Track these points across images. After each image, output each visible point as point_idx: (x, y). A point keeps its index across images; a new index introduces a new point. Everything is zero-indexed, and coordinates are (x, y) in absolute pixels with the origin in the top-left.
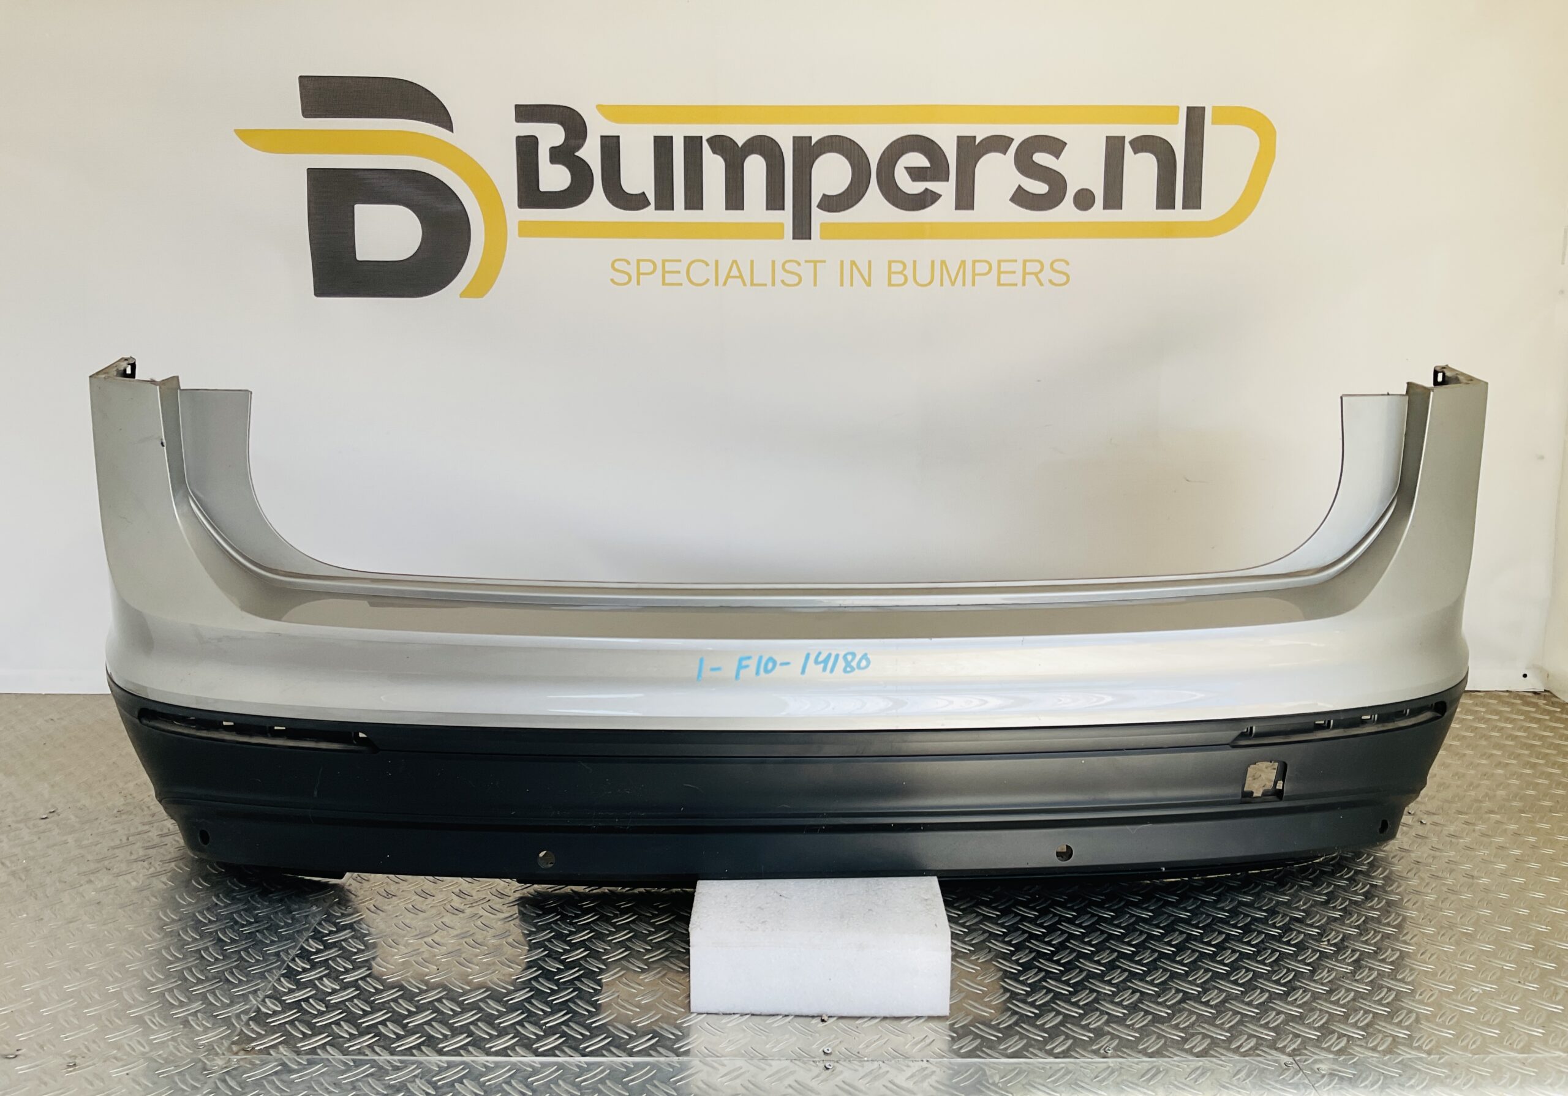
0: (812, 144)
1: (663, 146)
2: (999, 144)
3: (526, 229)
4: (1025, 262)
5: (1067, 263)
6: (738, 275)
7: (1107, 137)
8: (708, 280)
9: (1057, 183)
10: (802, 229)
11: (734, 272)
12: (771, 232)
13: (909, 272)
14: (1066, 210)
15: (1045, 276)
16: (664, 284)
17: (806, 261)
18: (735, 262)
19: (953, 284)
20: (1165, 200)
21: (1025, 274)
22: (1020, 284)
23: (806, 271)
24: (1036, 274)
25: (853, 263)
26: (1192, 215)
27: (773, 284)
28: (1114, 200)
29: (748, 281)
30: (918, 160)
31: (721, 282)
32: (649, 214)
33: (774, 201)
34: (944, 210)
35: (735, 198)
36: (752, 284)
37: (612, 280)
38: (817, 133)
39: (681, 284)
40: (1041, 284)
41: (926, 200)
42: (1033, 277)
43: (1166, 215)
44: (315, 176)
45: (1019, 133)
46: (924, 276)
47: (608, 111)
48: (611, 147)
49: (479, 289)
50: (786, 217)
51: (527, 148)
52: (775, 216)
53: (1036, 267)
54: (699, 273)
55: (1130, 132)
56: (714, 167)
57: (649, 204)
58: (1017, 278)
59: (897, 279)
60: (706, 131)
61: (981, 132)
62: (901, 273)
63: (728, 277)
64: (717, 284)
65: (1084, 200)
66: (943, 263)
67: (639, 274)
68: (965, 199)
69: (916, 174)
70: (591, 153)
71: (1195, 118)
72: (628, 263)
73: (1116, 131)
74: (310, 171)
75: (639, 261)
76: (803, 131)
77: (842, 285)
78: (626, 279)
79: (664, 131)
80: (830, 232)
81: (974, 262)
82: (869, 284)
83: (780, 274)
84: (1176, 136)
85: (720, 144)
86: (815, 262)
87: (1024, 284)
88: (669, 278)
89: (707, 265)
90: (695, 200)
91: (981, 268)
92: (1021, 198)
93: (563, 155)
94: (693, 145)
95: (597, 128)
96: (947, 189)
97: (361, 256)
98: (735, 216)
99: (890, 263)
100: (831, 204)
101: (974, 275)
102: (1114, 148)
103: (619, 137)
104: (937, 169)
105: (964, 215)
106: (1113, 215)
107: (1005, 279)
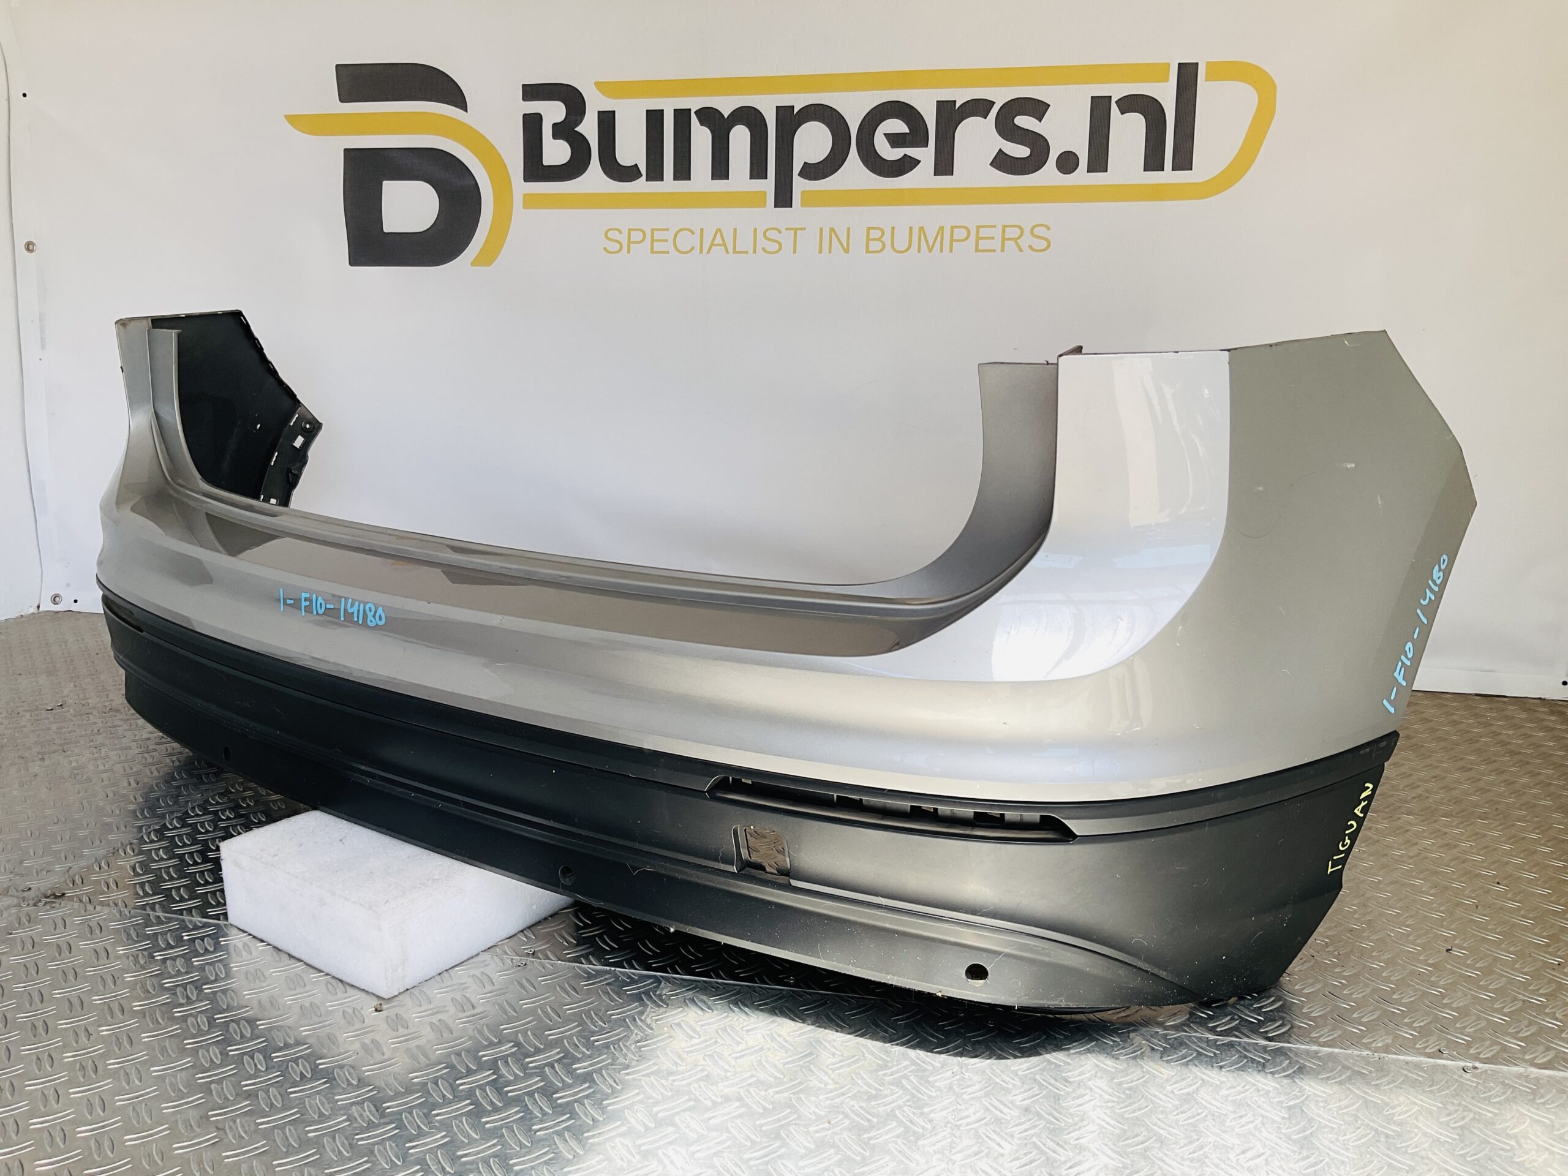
0: (795, 113)
1: (654, 118)
2: (980, 107)
3: (530, 202)
4: (1004, 227)
5: (1048, 228)
6: (721, 242)
7: (1092, 98)
8: (693, 248)
9: (1039, 146)
10: (783, 198)
11: (718, 240)
12: (753, 200)
13: (887, 238)
14: (1049, 173)
15: (1026, 240)
16: (652, 252)
17: (787, 229)
18: (719, 230)
19: (930, 250)
20: (1153, 161)
21: (1004, 239)
22: (999, 249)
23: (786, 238)
24: (1015, 240)
25: (832, 230)
26: (1182, 176)
27: (755, 252)
28: (1099, 161)
29: (731, 250)
30: (897, 126)
31: (705, 249)
32: (641, 185)
33: (758, 170)
34: (923, 175)
35: (720, 169)
36: (735, 252)
37: (605, 249)
38: (799, 102)
39: (668, 252)
40: (1021, 250)
41: (906, 165)
42: (1012, 242)
43: (1154, 177)
44: (352, 156)
45: (1000, 96)
46: (901, 243)
47: (606, 88)
48: (607, 121)
49: (486, 258)
50: (768, 185)
51: (532, 124)
52: (759, 183)
53: (1015, 233)
54: (686, 241)
55: (1117, 91)
56: (701, 138)
57: (641, 175)
58: (996, 244)
59: (875, 246)
60: (694, 104)
61: (961, 96)
62: (879, 239)
63: (712, 245)
64: (701, 252)
65: (1067, 163)
66: (922, 229)
67: (629, 242)
68: (944, 165)
69: (895, 140)
70: (589, 128)
71: (1187, 75)
72: (621, 232)
73: (1101, 91)
74: (347, 151)
75: (630, 230)
76: (785, 100)
77: (820, 252)
78: (618, 246)
79: (655, 105)
80: (810, 200)
81: (952, 228)
82: (847, 251)
83: (761, 242)
84: (1167, 95)
85: (708, 116)
86: (796, 230)
87: (1003, 250)
88: (657, 246)
89: (693, 233)
90: (683, 171)
91: (960, 234)
92: (1002, 162)
93: (563, 131)
94: (682, 116)
95: (594, 104)
96: (926, 155)
98: (720, 185)
99: (869, 229)
100: (812, 172)
101: (952, 240)
102: (1100, 108)
103: (614, 111)
104: (916, 135)
105: (944, 181)
106: (1098, 178)
107: (983, 245)
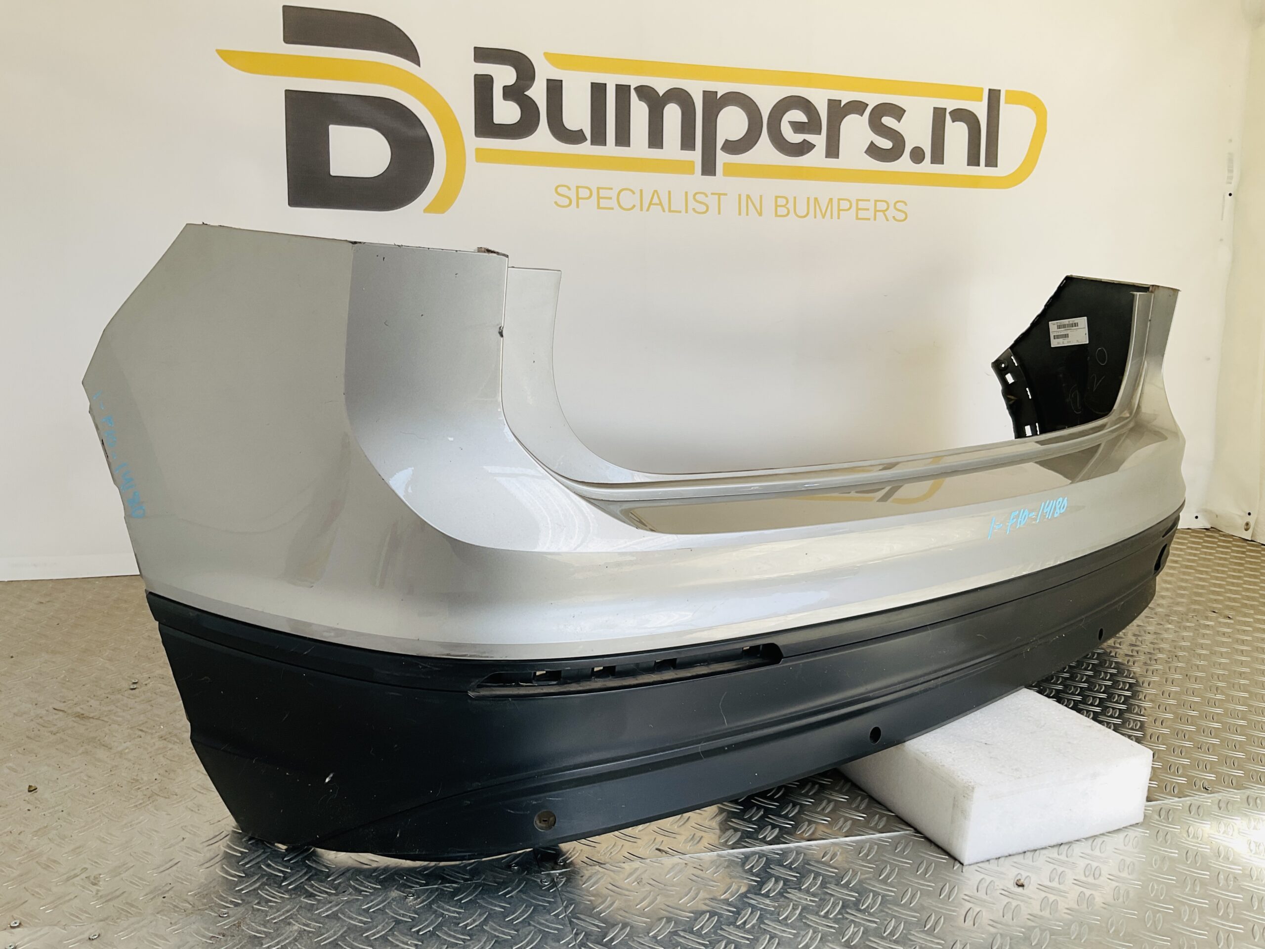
0: (718, 98)
1: (598, 90)
2: (858, 107)
3: (482, 156)
4: (876, 201)
5: (906, 204)
6: (658, 202)
7: (934, 108)
8: (634, 206)
9: (898, 140)
10: (709, 168)
11: (656, 200)
12: (684, 168)
13: (790, 205)
14: (905, 162)
15: (891, 212)
16: (599, 207)
17: (712, 194)
18: (656, 191)
19: (823, 217)
20: (973, 160)
21: (876, 211)
22: (872, 219)
23: (712, 201)
24: (883, 211)
25: (748, 197)
26: (991, 171)
27: (687, 212)
28: (938, 157)
29: (667, 210)
30: (798, 116)
31: (645, 208)
32: (586, 148)
33: (687, 142)
34: (816, 157)
35: (656, 139)
36: (670, 211)
37: (556, 203)
38: (722, 88)
39: (612, 209)
40: (887, 220)
41: (804, 148)
42: (881, 213)
43: (973, 170)
44: (294, 99)
45: (873, 100)
46: (802, 209)
47: (554, 59)
48: (555, 88)
49: (440, 205)
50: (696, 156)
51: (483, 85)
52: (688, 155)
53: (883, 206)
54: (627, 199)
55: (951, 105)
56: (639, 111)
57: (587, 140)
58: (870, 214)
59: (782, 211)
60: (634, 81)
61: (845, 97)
62: (784, 206)
63: (651, 204)
64: (641, 210)
65: (917, 155)
66: (816, 199)
67: (578, 198)
68: (833, 150)
69: (798, 127)
70: (538, 93)
71: (994, 97)
72: (569, 189)
73: (941, 103)
74: (288, 93)
75: (578, 187)
76: (711, 86)
77: (740, 214)
78: (568, 202)
79: (600, 78)
80: (731, 170)
81: (839, 200)
82: (760, 214)
83: (692, 204)
84: (981, 111)
85: (645, 92)
86: (719, 195)
87: (875, 219)
88: (603, 203)
89: (634, 193)
90: (623, 138)
91: (845, 205)
92: (873, 151)
93: (514, 93)
94: (623, 91)
95: (544, 72)
96: (819, 141)
97: (334, 172)
98: (655, 153)
99: (777, 197)
100: (732, 147)
101: (839, 210)
102: (939, 115)
103: (562, 81)
104: (812, 125)
105: (832, 163)
106: (937, 168)
107: (862, 214)
